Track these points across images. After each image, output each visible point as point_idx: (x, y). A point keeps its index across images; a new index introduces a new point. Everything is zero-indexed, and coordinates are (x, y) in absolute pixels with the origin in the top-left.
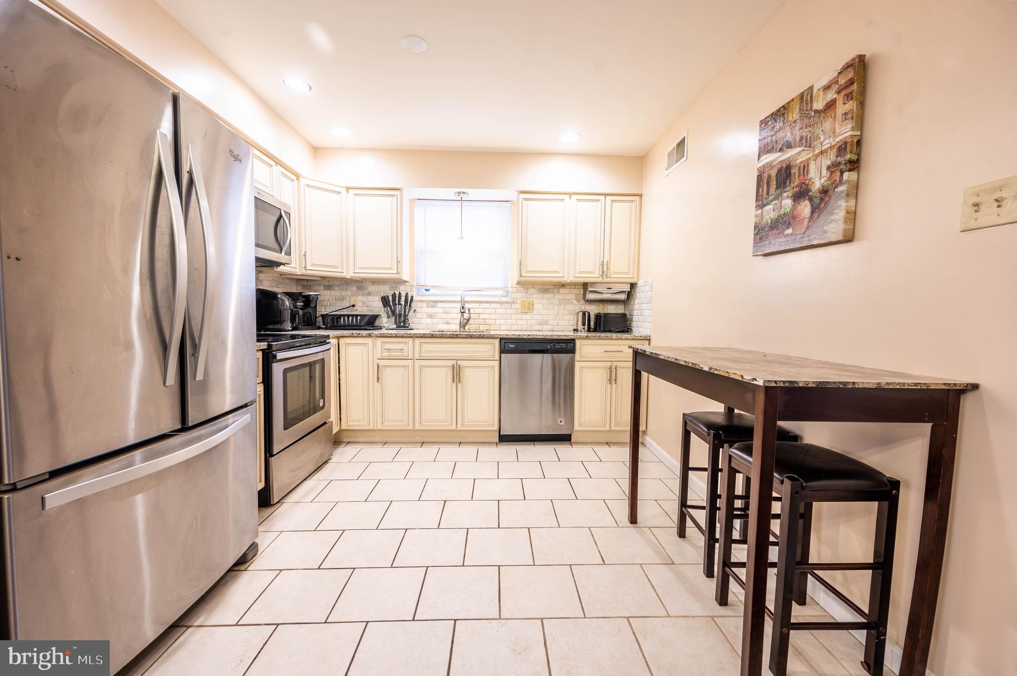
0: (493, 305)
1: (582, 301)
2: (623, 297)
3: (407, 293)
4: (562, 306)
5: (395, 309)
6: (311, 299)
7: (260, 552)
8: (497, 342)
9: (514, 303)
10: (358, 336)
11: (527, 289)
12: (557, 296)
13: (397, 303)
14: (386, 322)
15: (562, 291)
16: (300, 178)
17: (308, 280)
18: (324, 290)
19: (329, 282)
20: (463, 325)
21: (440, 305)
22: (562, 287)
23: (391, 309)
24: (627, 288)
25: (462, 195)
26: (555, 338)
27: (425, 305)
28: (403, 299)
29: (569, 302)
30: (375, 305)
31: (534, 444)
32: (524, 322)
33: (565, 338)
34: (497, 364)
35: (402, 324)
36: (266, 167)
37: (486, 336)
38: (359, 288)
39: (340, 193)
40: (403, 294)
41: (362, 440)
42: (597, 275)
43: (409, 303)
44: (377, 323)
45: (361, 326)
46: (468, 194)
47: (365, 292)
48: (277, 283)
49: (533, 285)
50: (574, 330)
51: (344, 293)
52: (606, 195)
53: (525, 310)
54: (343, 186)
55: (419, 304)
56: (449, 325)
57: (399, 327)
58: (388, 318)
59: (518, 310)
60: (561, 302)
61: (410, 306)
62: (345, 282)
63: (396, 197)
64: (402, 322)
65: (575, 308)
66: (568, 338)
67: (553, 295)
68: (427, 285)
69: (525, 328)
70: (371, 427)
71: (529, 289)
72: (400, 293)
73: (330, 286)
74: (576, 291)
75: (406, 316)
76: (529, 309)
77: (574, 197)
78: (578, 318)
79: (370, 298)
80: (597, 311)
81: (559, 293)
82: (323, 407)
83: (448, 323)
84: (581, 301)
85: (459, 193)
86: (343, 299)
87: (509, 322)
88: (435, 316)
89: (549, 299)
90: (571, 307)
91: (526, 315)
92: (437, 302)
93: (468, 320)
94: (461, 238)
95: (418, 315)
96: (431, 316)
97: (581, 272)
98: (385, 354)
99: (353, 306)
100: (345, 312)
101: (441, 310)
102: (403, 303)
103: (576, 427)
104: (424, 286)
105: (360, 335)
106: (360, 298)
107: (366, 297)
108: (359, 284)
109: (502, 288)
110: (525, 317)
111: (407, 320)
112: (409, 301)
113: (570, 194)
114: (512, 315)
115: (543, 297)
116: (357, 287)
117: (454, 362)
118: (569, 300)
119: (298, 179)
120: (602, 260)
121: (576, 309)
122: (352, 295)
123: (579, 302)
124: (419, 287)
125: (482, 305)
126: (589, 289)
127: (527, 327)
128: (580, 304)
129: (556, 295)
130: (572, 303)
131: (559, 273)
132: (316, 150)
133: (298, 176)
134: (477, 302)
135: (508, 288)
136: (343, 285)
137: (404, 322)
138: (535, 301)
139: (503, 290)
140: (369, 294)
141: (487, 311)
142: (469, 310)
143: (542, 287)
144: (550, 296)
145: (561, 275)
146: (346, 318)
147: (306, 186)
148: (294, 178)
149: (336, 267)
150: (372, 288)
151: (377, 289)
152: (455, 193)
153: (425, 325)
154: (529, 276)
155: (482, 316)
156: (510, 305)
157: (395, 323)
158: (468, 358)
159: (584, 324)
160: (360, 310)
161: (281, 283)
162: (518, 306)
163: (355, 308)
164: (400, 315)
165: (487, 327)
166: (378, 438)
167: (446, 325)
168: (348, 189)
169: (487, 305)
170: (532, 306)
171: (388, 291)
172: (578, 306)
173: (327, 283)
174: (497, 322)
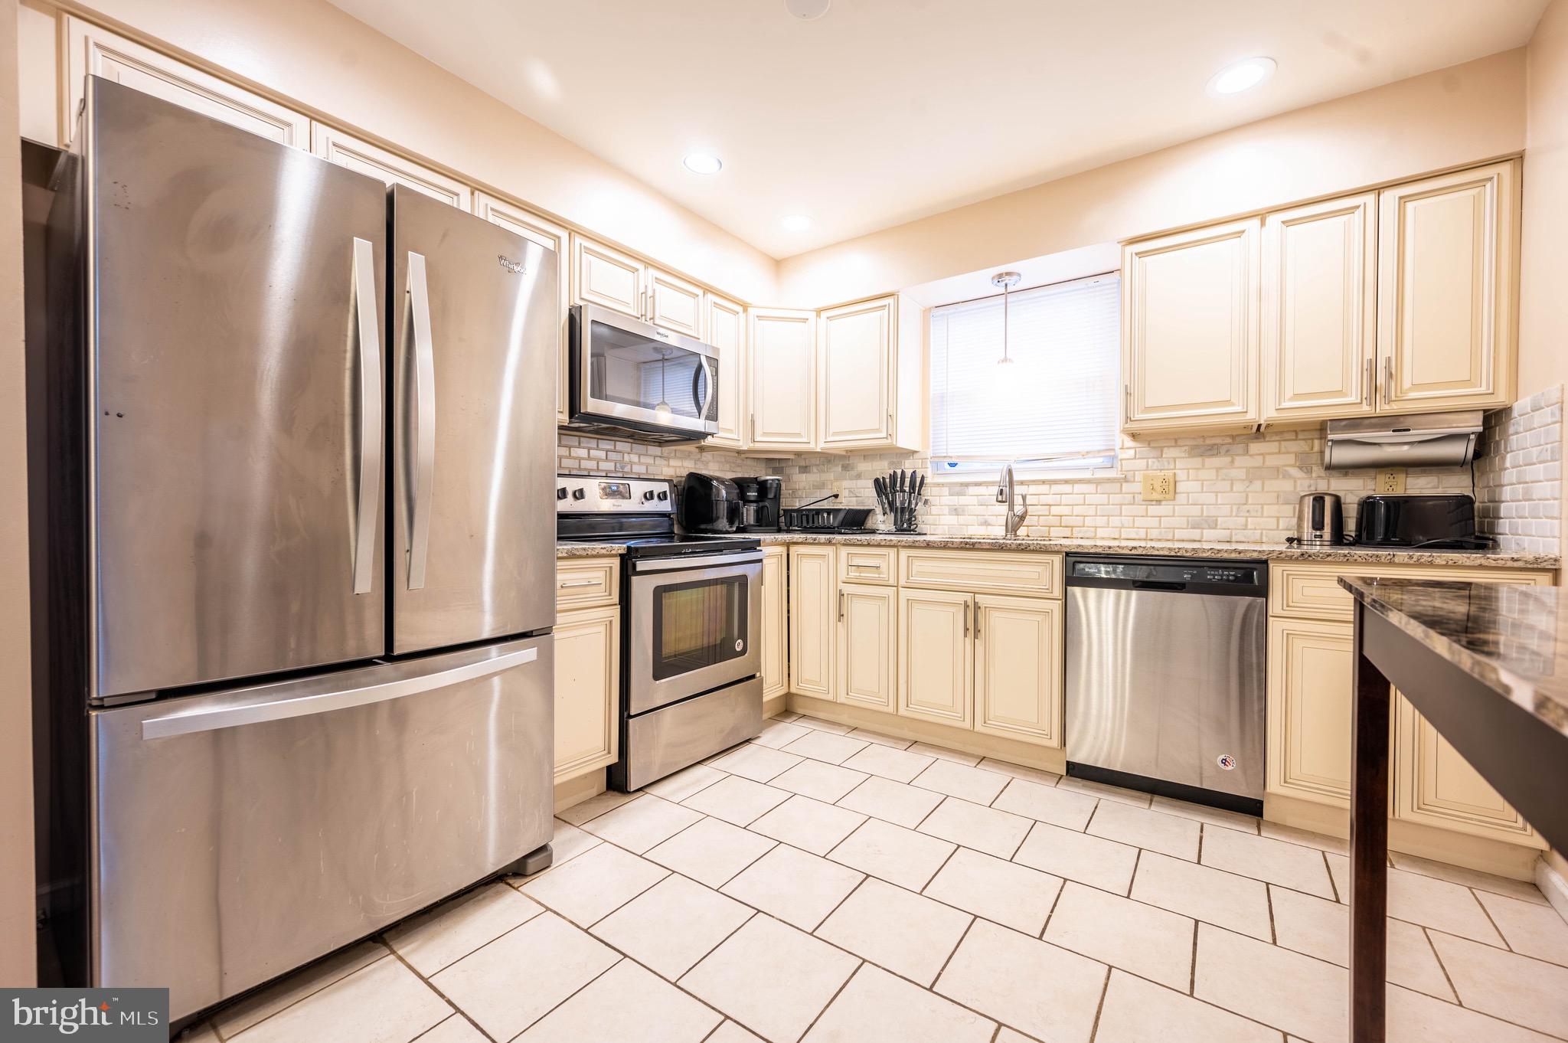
0: (1078, 488)
1: (1318, 471)
2: (1458, 450)
3: (914, 472)
4: (1257, 484)
5: (894, 500)
6: (769, 486)
7: (553, 866)
8: (1057, 561)
9: (1126, 480)
10: (814, 543)
11: (1161, 449)
12: (1240, 461)
13: (898, 489)
14: (882, 521)
15: (1255, 447)
16: (749, 309)
17: (780, 460)
18: (799, 473)
19: (805, 460)
20: (1013, 527)
21: (972, 490)
22: (1257, 438)
23: (888, 498)
24: (1473, 424)
25: (1007, 279)
26: (1205, 555)
27: (946, 490)
28: (907, 481)
29: (1278, 472)
30: (867, 494)
31: (1151, 801)
32: (1154, 522)
33: (1234, 556)
34: (1056, 607)
35: (905, 526)
36: (691, 300)
37: (1032, 548)
38: (845, 468)
39: (807, 319)
40: (908, 475)
41: (821, 715)
42: (1353, 398)
43: (917, 488)
44: (870, 524)
45: (834, 528)
46: (1019, 275)
47: (853, 473)
48: (733, 465)
49: (1176, 440)
50: (1290, 540)
51: (825, 476)
52: (1378, 189)
53: (1156, 496)
54: (812, 308)
55: (935, 490)
56: (989, 527)
57: (900, 530)
58: (884, 514)
59: (1136, 495)
60: (1252, 475)
61: (919, 494)
62: (827, 459)
63: (887, 308)
64: (905, 521)
65: (1295, 487)
66: (1242, 556)
67: (1229, 459)
68: (950, 454)
69: (1154, 533)
70: (830, 697)
71: (1165, 450)
72: (903, 472)
73: (806, 467)
74: (1300, 446)
75: (912, 511)
76: (1164, 491)
77: (1274, 220)
78: (1301, 512)
79: (861, 483)
80: (1364, 494)
81: (1246, 452)
82: (744, 651)
83: (986, 523)
84: (1315, 468)
85: (1000, 276)
86: (821, 486)
87: (1115, 521)
88: (963, 511)
89: (1218, 469)
90: (1286, 486)
91: (1158, 507)
92: (967, 485)
93: (1022, 518)
94: (1005, 360)
95: (934, 510)
96: (956, 511)
97: (1297, 396)
98: (852, 574)
99: (836, 496)
100: (825, 505)
101: (974, 500)
102: (907, 489)
103: (1274, 785)
104: (945, 457)
105: (816, 542)
106: (846, 484)
107: (854, 481)
108: (844, 460)
109: (1099, 451)
110: (1153, 510)
111: (913, 519)
112: (917, 485)
113: (1262, 215)
114: (1123, 507)
115: (1203, 465)
116: (843, 466)
117: (968, 597)
118: (1278, 469)
119: (745, 310)
120: (1369, 354)
121: (1298, 489)
122: (836, 479)
123: (1309, 471)
124: (936, 460)
125: (1056, 488)
126: (1330, 437)
127: (1161, 532)
128: (1311, 478)
129: (1237, 458)
130: (1286, 476)
131: (1233, 405)
132: (778, 264)
133: (745, 307)
134: (1044, 482)
135: (1114, 450)
136: (824, 465)
137: (910, 524)
138: (1181, 475)
139: (1103, 454)
140: (859, 476)
141: (1065, 499)
142: (1024, 498)
143: (1200, 442)
144: (1216, 461)
145: (1239, 409)
146: (825, 515)
147: (756, 319)
148: (740, 309)
149: (798, 435)
150: (863, 466)
151: (870, 469)
152: (993, 278)
153: (946, 527)
154: (1147, 419)
155: (1055, 510)
156: (1119, 485)
157: (895, 523)
158: (995, 591)
159: (1318, 525)
160: (847, 502)
161: (738, 466)
162: (1136, 487)
163: (838, 500)
164: (903, 509)
165: (1067, 532)
166: (844, 718)
167: (985, 527)
168: (819, 312)
169: (1067, 488)
170: (1172, 484)
171: (883, 469)
172: (1307, 482)
173: (803, 463)
174: (1088, 521)
